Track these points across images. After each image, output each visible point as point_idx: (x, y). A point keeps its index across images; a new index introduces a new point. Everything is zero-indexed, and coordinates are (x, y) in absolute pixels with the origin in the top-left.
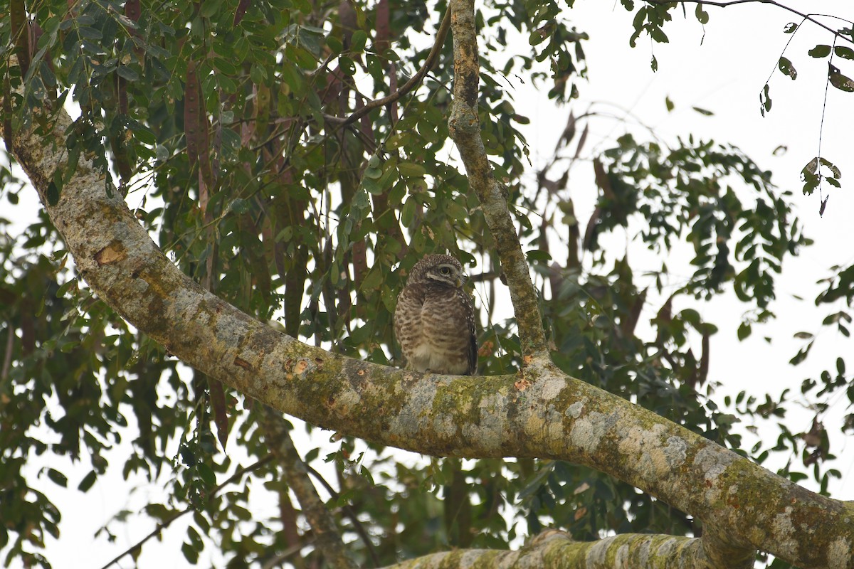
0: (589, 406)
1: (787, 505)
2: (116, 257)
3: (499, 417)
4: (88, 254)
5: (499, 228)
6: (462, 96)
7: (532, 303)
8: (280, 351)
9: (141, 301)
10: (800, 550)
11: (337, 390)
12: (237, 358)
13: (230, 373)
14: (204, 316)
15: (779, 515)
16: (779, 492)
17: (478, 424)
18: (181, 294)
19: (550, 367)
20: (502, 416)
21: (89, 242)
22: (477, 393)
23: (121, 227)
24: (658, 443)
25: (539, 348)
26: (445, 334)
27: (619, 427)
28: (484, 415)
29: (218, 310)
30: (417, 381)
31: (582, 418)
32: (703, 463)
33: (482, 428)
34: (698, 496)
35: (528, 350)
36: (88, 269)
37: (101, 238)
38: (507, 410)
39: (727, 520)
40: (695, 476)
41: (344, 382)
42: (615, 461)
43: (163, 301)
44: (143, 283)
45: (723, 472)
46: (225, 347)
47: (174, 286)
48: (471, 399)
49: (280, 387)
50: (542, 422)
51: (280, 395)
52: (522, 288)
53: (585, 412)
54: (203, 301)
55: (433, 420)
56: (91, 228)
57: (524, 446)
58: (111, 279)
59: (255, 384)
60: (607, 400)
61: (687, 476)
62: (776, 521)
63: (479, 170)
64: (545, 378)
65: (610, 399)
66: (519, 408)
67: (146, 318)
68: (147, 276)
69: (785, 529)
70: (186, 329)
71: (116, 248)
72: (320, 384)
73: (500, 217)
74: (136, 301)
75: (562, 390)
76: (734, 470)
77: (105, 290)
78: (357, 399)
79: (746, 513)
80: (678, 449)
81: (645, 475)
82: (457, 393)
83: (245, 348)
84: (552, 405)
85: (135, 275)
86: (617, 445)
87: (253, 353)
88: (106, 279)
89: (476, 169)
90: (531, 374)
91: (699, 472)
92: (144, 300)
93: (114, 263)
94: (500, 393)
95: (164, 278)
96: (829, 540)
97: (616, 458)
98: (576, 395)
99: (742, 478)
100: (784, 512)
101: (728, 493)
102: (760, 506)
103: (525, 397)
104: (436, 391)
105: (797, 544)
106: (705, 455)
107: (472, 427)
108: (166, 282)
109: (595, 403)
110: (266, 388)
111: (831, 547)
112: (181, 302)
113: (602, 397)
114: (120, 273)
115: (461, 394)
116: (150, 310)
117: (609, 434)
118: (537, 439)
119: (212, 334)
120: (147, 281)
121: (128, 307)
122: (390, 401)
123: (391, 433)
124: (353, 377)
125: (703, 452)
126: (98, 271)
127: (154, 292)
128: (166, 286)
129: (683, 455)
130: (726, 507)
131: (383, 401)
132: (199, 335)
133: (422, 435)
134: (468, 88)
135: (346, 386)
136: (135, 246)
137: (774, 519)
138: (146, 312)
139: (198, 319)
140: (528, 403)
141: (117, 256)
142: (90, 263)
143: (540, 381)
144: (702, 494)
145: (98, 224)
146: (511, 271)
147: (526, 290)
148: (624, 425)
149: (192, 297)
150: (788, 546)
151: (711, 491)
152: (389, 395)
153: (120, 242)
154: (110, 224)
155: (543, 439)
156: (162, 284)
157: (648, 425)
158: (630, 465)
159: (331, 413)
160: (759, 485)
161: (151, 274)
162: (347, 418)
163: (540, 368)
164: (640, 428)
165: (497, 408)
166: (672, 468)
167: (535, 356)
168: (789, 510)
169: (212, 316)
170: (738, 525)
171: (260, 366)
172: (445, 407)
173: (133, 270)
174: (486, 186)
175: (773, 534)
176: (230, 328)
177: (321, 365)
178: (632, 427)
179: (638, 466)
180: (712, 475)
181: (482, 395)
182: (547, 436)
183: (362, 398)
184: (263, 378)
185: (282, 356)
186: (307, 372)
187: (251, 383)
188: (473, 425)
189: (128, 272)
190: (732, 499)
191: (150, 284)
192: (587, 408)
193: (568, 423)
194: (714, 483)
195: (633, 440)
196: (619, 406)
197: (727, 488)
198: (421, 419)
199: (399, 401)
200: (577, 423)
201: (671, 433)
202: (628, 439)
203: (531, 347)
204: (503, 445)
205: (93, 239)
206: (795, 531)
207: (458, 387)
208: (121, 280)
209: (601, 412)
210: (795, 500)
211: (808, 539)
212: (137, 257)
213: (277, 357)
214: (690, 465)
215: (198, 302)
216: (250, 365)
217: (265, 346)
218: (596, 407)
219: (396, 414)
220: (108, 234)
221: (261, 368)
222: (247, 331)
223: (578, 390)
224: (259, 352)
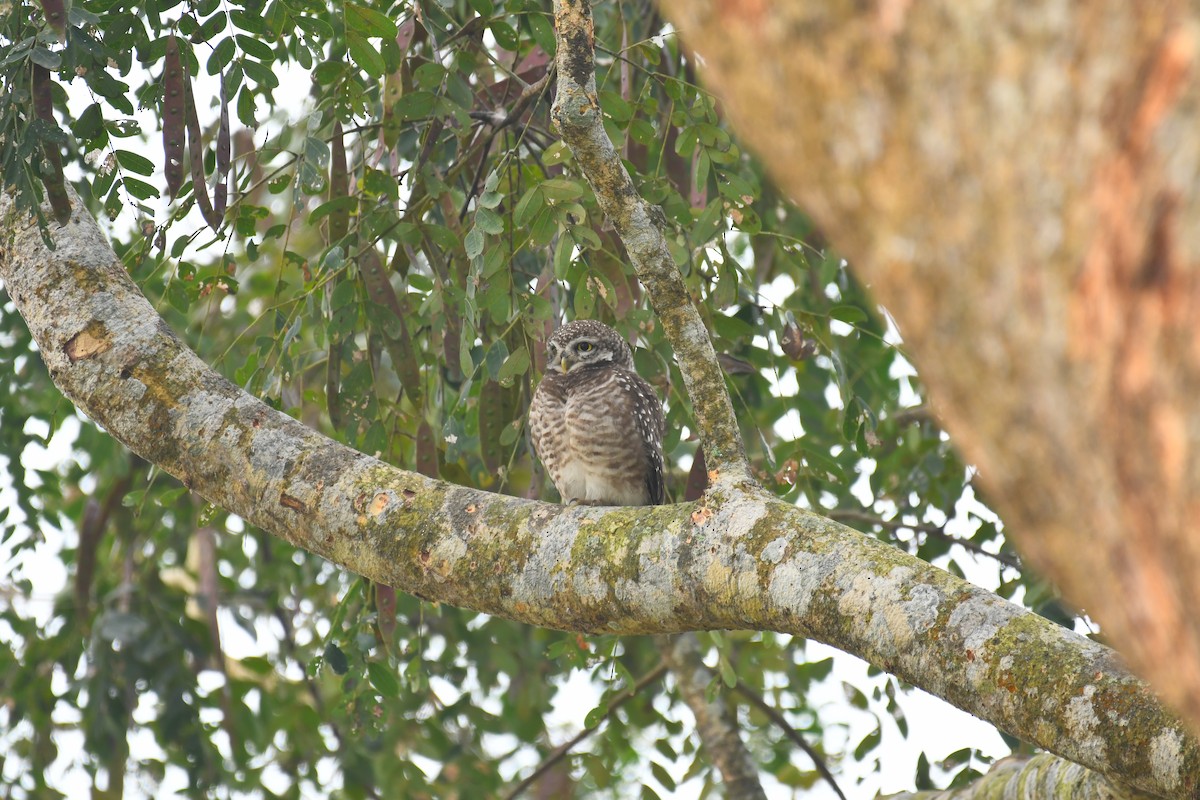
0: (797, 544)
1: (1087, 683)
2: (95, 346)
3: (667, 567)
4: (55, 344)
5: (650, 273)
6: (566, 70)
7: (716, 388)
8: (348, 482)
9: (137, 413)
10: (1110, 752)
11: (431, 538)
12: (283, 495)
13: (277, 520)
14: (233, 432)
15: (1074, 700)
16: (1077, 664)
17: (636, 580)
18: (197, 399)
19: (743, 487)
20: (670, 565)
21: (55, 326)
22: (636, 532)
23: (104, 301)
24: (898, 596)
25: (729, 457)
26: (601, 444)
27: (839, 573)
28: (644, 566)
29: (256, 423)
30: (551, 518)
31: (785, 562)
32: (962, 624)
33: (643, 586)
34: (956, 676)
35: (713, 462)
36: (56, 367)
37: (72, 318)
38: (678, 556)
39: (1000, 712)
40: (951, 644)
41: (443, 525)
42: (836, 628)
43: (169, 411)
44: (138, 385)
45: (992, 636)
46: (265, 479)
47: (186, 388)
48: (626, 541)
49: (350, 537)
50: (728, 571)
51: (352, 549)
52: (697, 366)
53: (789, 554)
54: (233, 410)
55: (573, 577)
56: (56, 304)
57: (707, 610)
58: (90, 381)
59: (315, 534)
60: (825, 534)
61: (939, 645)
62: (1071, 710)
63: (606, 183)
64: (735, 504)
65: (832, 532)
66: (694, 552)
67: (147, 439)
68: (145, 375)
69: (1083, 721)
70: (205, 453)
71: (96, 333)
72: (407, 530)
73: (651, 255)
74: (130, 413)
75: (759, 521)
76: (1010, 633)
77: (84, 399)
78: (462, 550)
79: (1025, 698)
80: (926, 603)
81: (879, 647)
82: (607, 533)
83: (296, 478)
84: (741, 545)
85: (126, 374)
86: (835, 602)
87: (308, 486)
88: (83, 381)
89: (601, 182)
90: (715, 498)
91: (957, 638)
92: (141, 412)
93: (93, 356)
94: (670, 530)
95: (170, 376)
96: (1150, 734)
97: (836, 622)
98: (779, 528)
99: (1021, 645)
100: (1082, 694)
101: (998, 669)
102: (1045, 687)
103: (703, 535)
104: (577, 532)
105: (1103, 742)
106: (967, 611)
107: (628, 585)
108: (174, 382)
109: (807, 538)
110: (330, 539)
111: (1154, 745)
112: (196, 412)
113: (820, 529)
114: (103, 372)
115: (614, 534)
116: (151, 427)
117: (825, 585)
118: (723, 599)
119: (245, 460)
120: (144, 382)
121: (121, 424)
122: (511, 551)
123: (515, 600)
124: (457, 516)
125: (964, 606)
126: (70, 369)
127: (155, 399)
128: (173, 388)
129: (933, 613)
130: (998, 690)
131: (500, 551)
132: (225, 461)
133: (559, 602)
134: (574, 56)
135: (446, 530)
136: (126, 329)
137: (1068, 706)
138: (145, 429)
139: (223, 437)
140: (707, 543)
141: (98, 345)
142: (59, 359)
143: (727, 508)
144: (961, 672)
145: (68, 297)
146: (678, 340)
147: (703, 369)
148: (847, 571)
149: (215, 403)
150: (1091, 747)
151: (974, 667)
152: (509, 542)
153: (102, 323)
154: (86, 297)
155: (732, 598)
156: (167, 385)
157: (885, 569)
158: (857, 632)
159: (425, 574)
160: (1046, 655)
161: (149, 371)
162: (449, 581)
163: (728, 488)
164: (871, 574)
165: (664, 554)
166: (916, 635)
167: (723, 471)
168: (1090, 691)
169: (245, 431)
170: (1017, 717)
171: (318, 506)
172: (588, 556)
173: (121, 365)
174: (621, 208)
175: (1068, 730)
176: (272, 450)
177: (411, 499)
178: (858, 573)
179: (868, 633)
180: (976, 642)
181: (642, 535)
182: (737, 593)
183: (469, 548)
184: (324, 523)
185: (351, 487)
186: (388, 511)
187: (309, 532)
188: (630, 581)
189: (114, 370)
190: (1005, 677)
191: (148, 387)
192: (794, 547)
193: (765, 573)
194: (978, 654)
195: (860, 593)
196: (844, 542)
197: (997, 661)
198: (556, 577)
199: (523, 550)
200: (778, 570)
201: (919, 580)
202: (852, 592)
203: (716, 457)
204: (676, 610)
205: (61, 321)
206: (1099, 722)
207: (609, 524)
208: (105, 382)
209: (814, 552)
210: (1101, 675)
211: (1119, 735)
212: (129, 345)
213: (343, 491)
214: (942, 628)
215: (225, 410)
216: (303, 504)
217: (326, 475)
218: (807, 545)
219: (520, 571)
220: (83, 312)
221: (320, 509)
222: (299, 452)
223: (783, 519)
224: (317, 483)
